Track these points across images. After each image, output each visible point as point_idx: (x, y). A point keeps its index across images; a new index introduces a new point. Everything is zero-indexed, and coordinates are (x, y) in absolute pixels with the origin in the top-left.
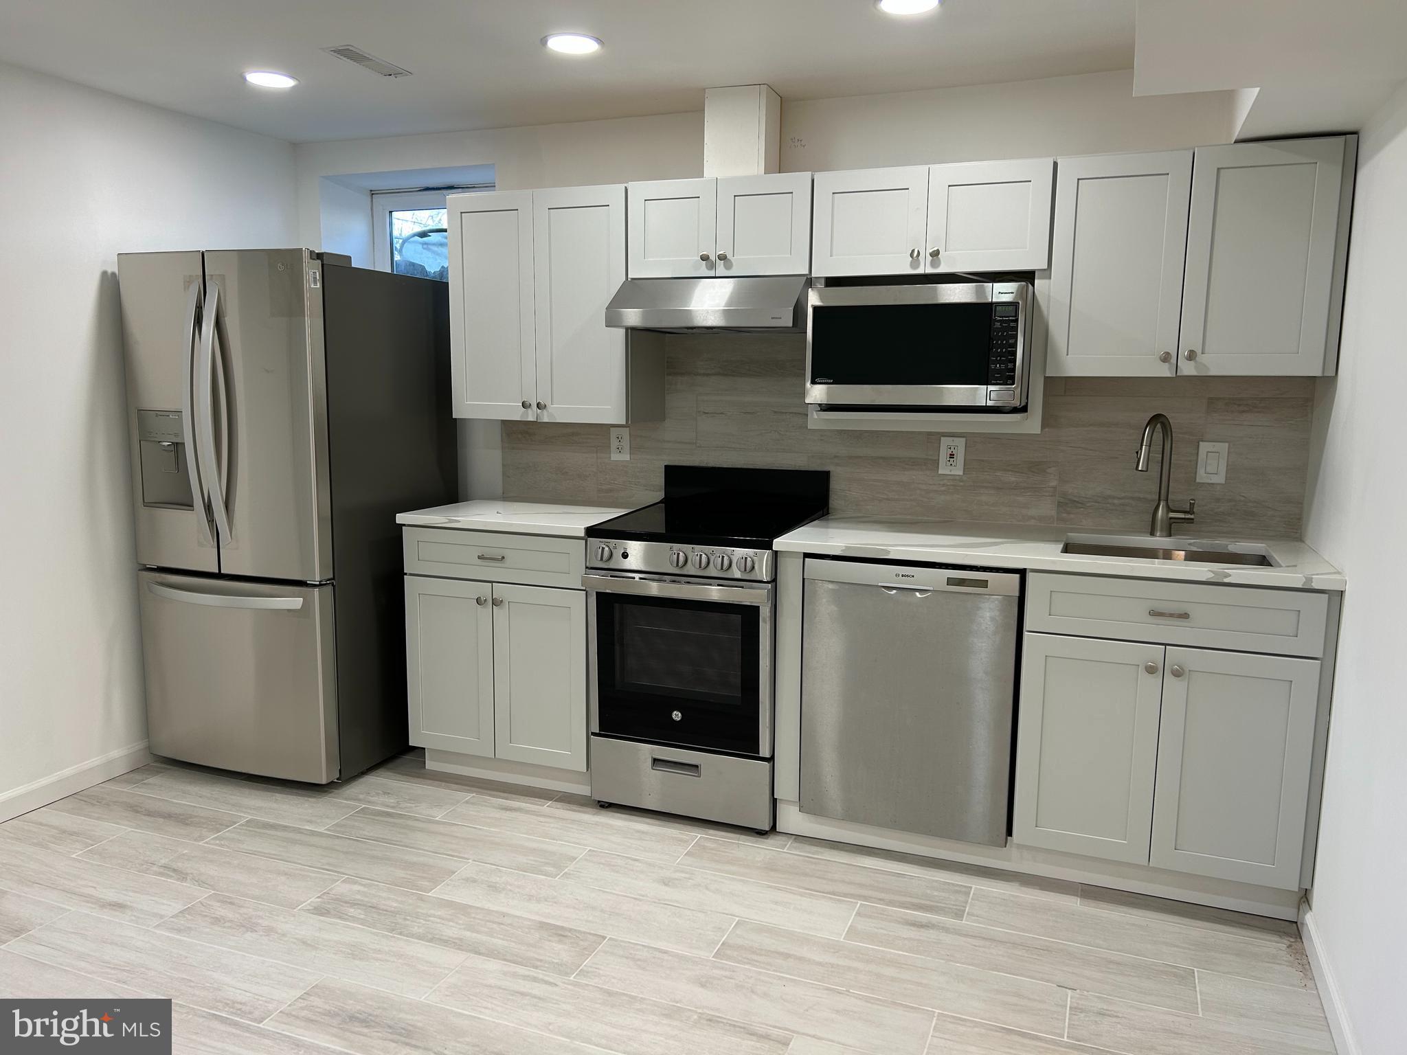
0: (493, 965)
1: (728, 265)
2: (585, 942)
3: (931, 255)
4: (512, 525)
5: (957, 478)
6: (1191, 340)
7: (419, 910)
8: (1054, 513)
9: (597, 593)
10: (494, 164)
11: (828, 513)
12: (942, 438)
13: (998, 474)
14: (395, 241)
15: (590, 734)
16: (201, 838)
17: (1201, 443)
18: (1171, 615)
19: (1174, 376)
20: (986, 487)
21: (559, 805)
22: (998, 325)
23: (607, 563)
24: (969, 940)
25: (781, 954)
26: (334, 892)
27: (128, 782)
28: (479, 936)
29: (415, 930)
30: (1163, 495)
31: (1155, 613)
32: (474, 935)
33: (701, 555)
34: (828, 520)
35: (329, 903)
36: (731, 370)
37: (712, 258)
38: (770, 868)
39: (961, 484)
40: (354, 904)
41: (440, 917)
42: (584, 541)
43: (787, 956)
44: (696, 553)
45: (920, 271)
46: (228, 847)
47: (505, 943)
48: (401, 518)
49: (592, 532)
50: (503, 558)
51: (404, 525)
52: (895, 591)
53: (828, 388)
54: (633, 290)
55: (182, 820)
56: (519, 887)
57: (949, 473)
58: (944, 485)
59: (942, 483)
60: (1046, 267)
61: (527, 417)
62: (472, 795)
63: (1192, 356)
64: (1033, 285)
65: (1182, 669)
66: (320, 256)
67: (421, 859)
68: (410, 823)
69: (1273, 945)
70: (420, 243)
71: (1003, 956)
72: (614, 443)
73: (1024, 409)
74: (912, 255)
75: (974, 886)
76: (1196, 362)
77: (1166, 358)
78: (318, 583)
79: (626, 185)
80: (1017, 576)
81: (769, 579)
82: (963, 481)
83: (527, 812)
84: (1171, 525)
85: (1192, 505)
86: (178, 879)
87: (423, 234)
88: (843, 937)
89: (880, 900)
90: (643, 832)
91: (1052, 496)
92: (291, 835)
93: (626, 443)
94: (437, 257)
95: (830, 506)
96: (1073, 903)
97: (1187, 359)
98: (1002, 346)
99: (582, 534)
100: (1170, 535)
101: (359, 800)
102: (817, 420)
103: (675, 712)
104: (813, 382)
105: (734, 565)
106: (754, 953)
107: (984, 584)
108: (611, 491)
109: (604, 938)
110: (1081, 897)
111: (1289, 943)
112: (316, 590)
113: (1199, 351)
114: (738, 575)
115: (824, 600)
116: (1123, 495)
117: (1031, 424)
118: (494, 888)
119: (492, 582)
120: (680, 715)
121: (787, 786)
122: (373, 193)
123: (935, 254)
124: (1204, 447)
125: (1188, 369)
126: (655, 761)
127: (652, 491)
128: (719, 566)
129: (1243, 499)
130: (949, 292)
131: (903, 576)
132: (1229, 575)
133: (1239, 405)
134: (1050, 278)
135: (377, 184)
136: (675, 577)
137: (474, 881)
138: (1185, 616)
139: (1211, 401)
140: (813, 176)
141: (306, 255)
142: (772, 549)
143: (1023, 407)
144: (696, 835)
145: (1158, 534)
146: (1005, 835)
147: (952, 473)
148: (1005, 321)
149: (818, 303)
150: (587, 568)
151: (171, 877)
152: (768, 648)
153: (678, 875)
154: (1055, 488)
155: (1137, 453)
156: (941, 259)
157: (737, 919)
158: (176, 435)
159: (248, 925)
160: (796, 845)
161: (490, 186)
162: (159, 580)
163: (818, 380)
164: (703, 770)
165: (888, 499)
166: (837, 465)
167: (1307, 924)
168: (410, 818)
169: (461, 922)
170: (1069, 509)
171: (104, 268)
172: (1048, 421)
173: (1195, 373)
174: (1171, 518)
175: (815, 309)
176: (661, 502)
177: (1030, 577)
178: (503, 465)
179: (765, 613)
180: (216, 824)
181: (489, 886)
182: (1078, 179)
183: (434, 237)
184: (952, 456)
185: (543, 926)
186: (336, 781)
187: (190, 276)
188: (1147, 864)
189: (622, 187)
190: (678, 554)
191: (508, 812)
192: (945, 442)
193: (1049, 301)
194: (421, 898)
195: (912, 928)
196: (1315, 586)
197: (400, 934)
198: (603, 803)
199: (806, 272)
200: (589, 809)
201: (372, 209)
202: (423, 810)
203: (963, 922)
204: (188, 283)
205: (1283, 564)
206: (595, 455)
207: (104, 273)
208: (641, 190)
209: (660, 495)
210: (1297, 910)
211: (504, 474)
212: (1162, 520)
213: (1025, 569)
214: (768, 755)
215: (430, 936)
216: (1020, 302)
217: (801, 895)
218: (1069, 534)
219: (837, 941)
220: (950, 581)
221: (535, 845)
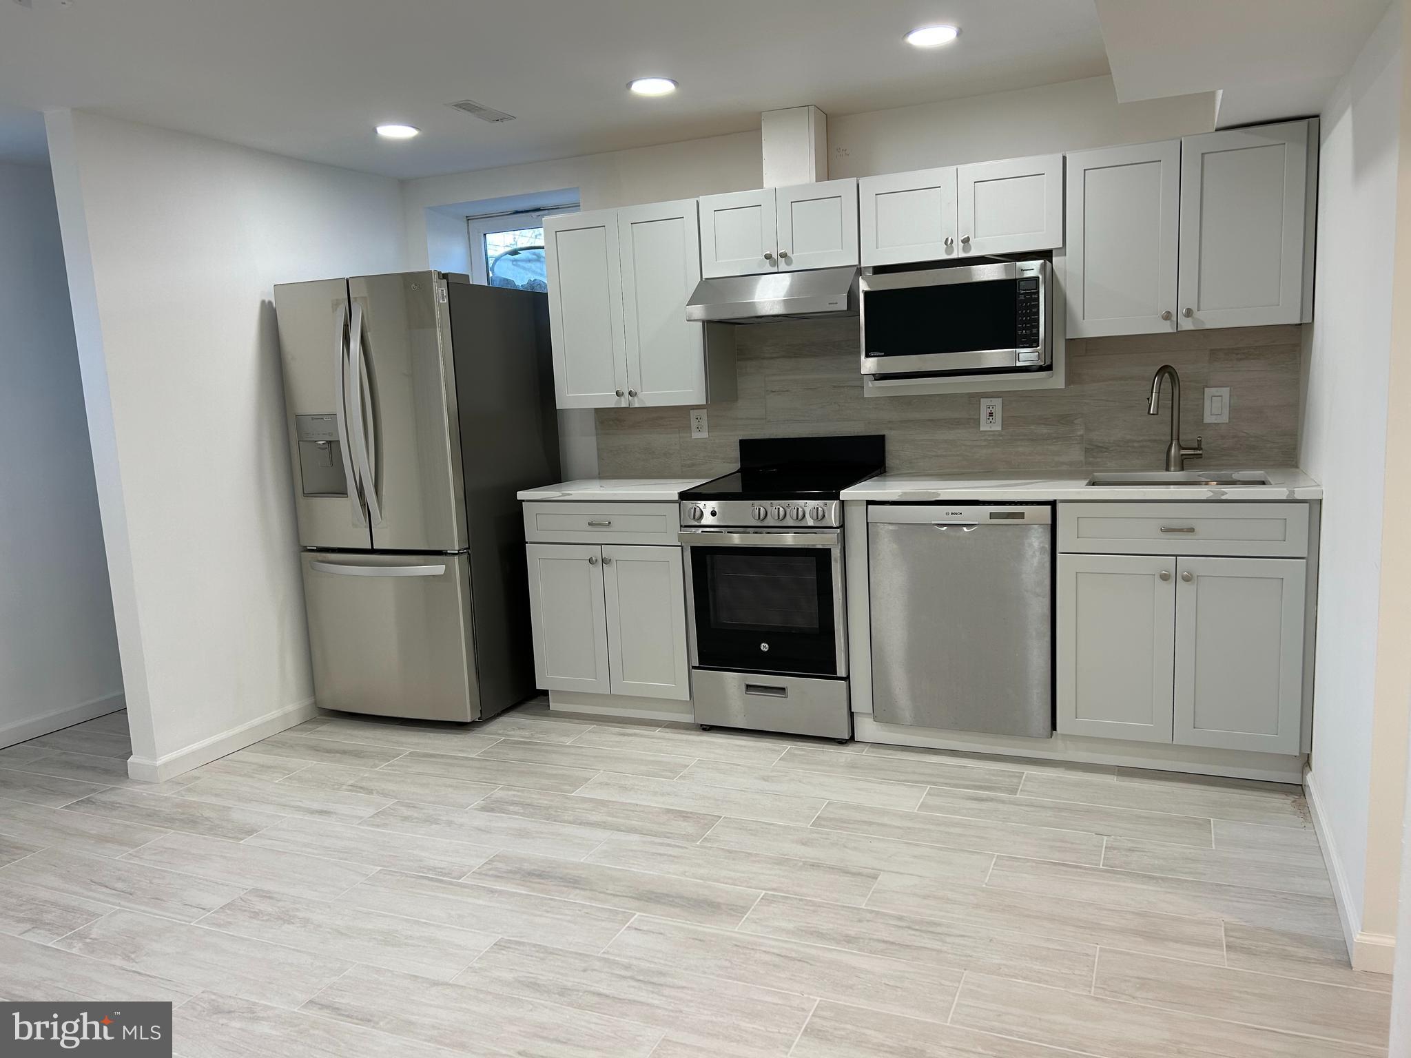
0: (635, 838)
1: (789, 262)
2: (705, 822)
3: (962, 241)
4: (615, 494)
5: (997, 433)
6: (1188, 301)
7: (566, 805)
8: (1082, 458)
9: (691, 547)
10: (578, 188)
11: (885, 472)
12: (982, 400)
13: (1033, 427)
14: (489, 259)
15: (692, 667)
16: (375, 766)
17: (1206, 389)
18: (1181, 530)
19: (1175, 331)
20: (1022, 440)
21: (667, 730)
22: (1022, 297)
23: (699, 521)
24: (1022, 808)
25: (865, 822)
26: (493, 796)
27: (302, 730)
28: (618, 820)
29: (566, 818)
30: (1175, 435)
31: (1168, 530)
32: (614, 819)
33: (779, 508)
34: (885, 476)
35: (492, 804)
36: (795, 352)
37: (775, 256)
38: (852, 766)
39: (1001, 438)
40: (513, 803)
41: (584, 809)
42: (678, 504)
43: (871, 824)
44: (774, 508)
45: (954, 256)
46: (400, 771)
47: (640, 823)
48: (521, 495)
49: (684, 496)
50: (610, 523)
51: (523, 501)
52: (945, 528)
53: (878, 360)
54: (707, 290)
55: (357, 754)
56: (644, 786)
57: (989, 429)
58: (985, 440)
59: (983, 438)
60: (1061, 246)
61: (621, 403)
62: (593, 726)
63: (1189, 313)
64: (1051, 262)
65: (1191, 574)
66: (445, 276)
67: (560, 772)
68: (544, 747)
69: (1281, 802)
70: (511, 260)
71: (1050, 817)
72: (694, 423)
73: (1049, 368)
74: (946, 243)
75: (1026, 772)
76: (1193, 318)
77: (1167, 317)
78: (457, 552)
79: (697, 199)
80: (1049, 507)
81: (838, 525)
82: (1001, 436)
83: (642, 736)
84: (1183, 461)
85: (1199, 442)
86: (366, 793)
87: (515, 252)
88: (917, 809)
89: (946, 784)
90: (742, 746)
91: (1080, 443)
92: (448, 761)
93: (705, 423)
94: (528, 272)
95: (887, 465)
96: (1112, 780)
97: (1185, 316)
98: (1026, 315)
99: (676, 498)
100: (1182, 469)
101: (499, 734)
102: (872, 389)
103: (763, 644)
104: (867, 356)
105: (807, 515)
106: (844, 822)
107: (1021, 515)
108: (693, 465)
109: (720, 817)
110: (1117, 776)
111: (1293, 799)
112: (456, 557)
113: (1194, 308)
114: (810, 523)
115: (886, 540)
116: (1141, 438)
117: (1057, 380)
118: (624, 788)
119: (601, 545)
120: (767, 646)
121: (862, 702)
122: (468, 219)
123: (966, 241)
124: (1209, 391)
125: (1187, 325)
126: (748, 687)
127: (729, 462)
128: (795, 518)
129: (1245, 434)
130: (979, 272)
131: (952, 514)
132: (1225, 493)
133: (1237, 354)
134: (1065, 255)
135: (471, 212)
136: (757, 529)
137: (607, 784)
138: (1191, 530)
139: (1213, 352)
140: (858, 181)
141: (435, 277)
142: (839, 499)
143: (1048, 366)
144: (787, 746)
145: (1172, 469)
146: (1050, 728)
147: (992, 429)
148: (1028, 294)
149: (867, 289)
150: (681, 526)
151: (360, 792)
152: (840, 585)
153: (775, 774)
154: (1082, 436)
155: (1148, 399)
156: (972, 245)
157: (828, 801)
158: (330, 434)
159: (431, 820)
160: (871, 750)
161: (575, 206)
162: (320, 559)
163: (871, 354)
164: (789, 691)
165: (937, 456)
166: (891, 429)
167: (1308, 786)
168: (544, 744)
169: (602, 811)
170: (1095, 454)
171: (264, 298)
172: (1071, 378)
173: (1192, 328)
174: (1182, 455)
175: (866, 294)
176: (738, 472)
177: (1060, 506)
178: (598, 449)
179: (836, 554)
180: (386, 756)
181: (620, 787)
182: (1085, 170)
183: (524, 254)
184: (991, 414)
185: (668, 811)
186: (477, 720)
187: (337, 300)
188: (1171, 742)
189: (693, 201)
190: (759, 509)
191: (626, 737)
192: (984, 402)
193: (1065, 276)
194: (567, 798)
195: (974, 801)
196: (1298, 497)
197: (555, 821)
198: (705, 727)
199: (857, 263)
200: (693, 732)
201: (468, 233)
202: (555, 738)
203: (1017, 796)
204: (336, 305)
205: (1272, 483)
206: (677, 435)
207: (263, 302)
208: (710, 202)
209: (737, 466)
210: (1301, 775)
211: (599, 457)
212: (1175, 457)
213: (1055, 500)
214: (844, 675)
215: (579, 821)
216: (1041, 277)
217: (881, 783)
218: (1095, 474)
219: (913, 812)
220: (993, 516)
221: (652, 758)
